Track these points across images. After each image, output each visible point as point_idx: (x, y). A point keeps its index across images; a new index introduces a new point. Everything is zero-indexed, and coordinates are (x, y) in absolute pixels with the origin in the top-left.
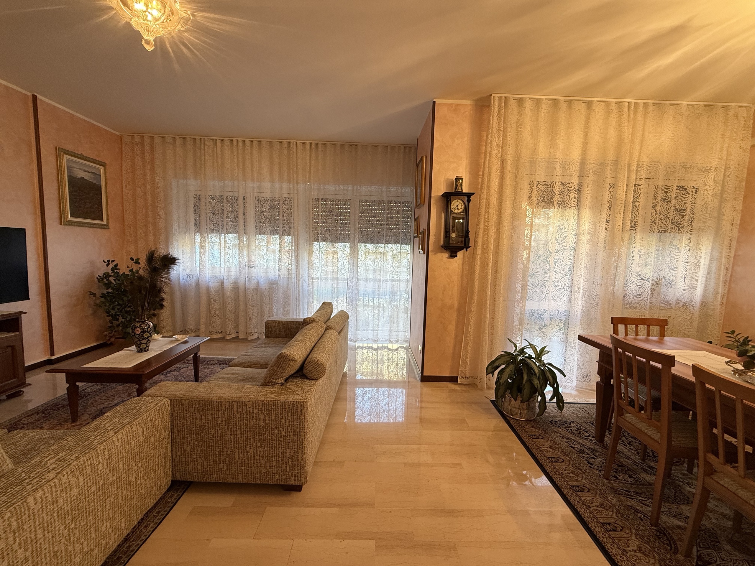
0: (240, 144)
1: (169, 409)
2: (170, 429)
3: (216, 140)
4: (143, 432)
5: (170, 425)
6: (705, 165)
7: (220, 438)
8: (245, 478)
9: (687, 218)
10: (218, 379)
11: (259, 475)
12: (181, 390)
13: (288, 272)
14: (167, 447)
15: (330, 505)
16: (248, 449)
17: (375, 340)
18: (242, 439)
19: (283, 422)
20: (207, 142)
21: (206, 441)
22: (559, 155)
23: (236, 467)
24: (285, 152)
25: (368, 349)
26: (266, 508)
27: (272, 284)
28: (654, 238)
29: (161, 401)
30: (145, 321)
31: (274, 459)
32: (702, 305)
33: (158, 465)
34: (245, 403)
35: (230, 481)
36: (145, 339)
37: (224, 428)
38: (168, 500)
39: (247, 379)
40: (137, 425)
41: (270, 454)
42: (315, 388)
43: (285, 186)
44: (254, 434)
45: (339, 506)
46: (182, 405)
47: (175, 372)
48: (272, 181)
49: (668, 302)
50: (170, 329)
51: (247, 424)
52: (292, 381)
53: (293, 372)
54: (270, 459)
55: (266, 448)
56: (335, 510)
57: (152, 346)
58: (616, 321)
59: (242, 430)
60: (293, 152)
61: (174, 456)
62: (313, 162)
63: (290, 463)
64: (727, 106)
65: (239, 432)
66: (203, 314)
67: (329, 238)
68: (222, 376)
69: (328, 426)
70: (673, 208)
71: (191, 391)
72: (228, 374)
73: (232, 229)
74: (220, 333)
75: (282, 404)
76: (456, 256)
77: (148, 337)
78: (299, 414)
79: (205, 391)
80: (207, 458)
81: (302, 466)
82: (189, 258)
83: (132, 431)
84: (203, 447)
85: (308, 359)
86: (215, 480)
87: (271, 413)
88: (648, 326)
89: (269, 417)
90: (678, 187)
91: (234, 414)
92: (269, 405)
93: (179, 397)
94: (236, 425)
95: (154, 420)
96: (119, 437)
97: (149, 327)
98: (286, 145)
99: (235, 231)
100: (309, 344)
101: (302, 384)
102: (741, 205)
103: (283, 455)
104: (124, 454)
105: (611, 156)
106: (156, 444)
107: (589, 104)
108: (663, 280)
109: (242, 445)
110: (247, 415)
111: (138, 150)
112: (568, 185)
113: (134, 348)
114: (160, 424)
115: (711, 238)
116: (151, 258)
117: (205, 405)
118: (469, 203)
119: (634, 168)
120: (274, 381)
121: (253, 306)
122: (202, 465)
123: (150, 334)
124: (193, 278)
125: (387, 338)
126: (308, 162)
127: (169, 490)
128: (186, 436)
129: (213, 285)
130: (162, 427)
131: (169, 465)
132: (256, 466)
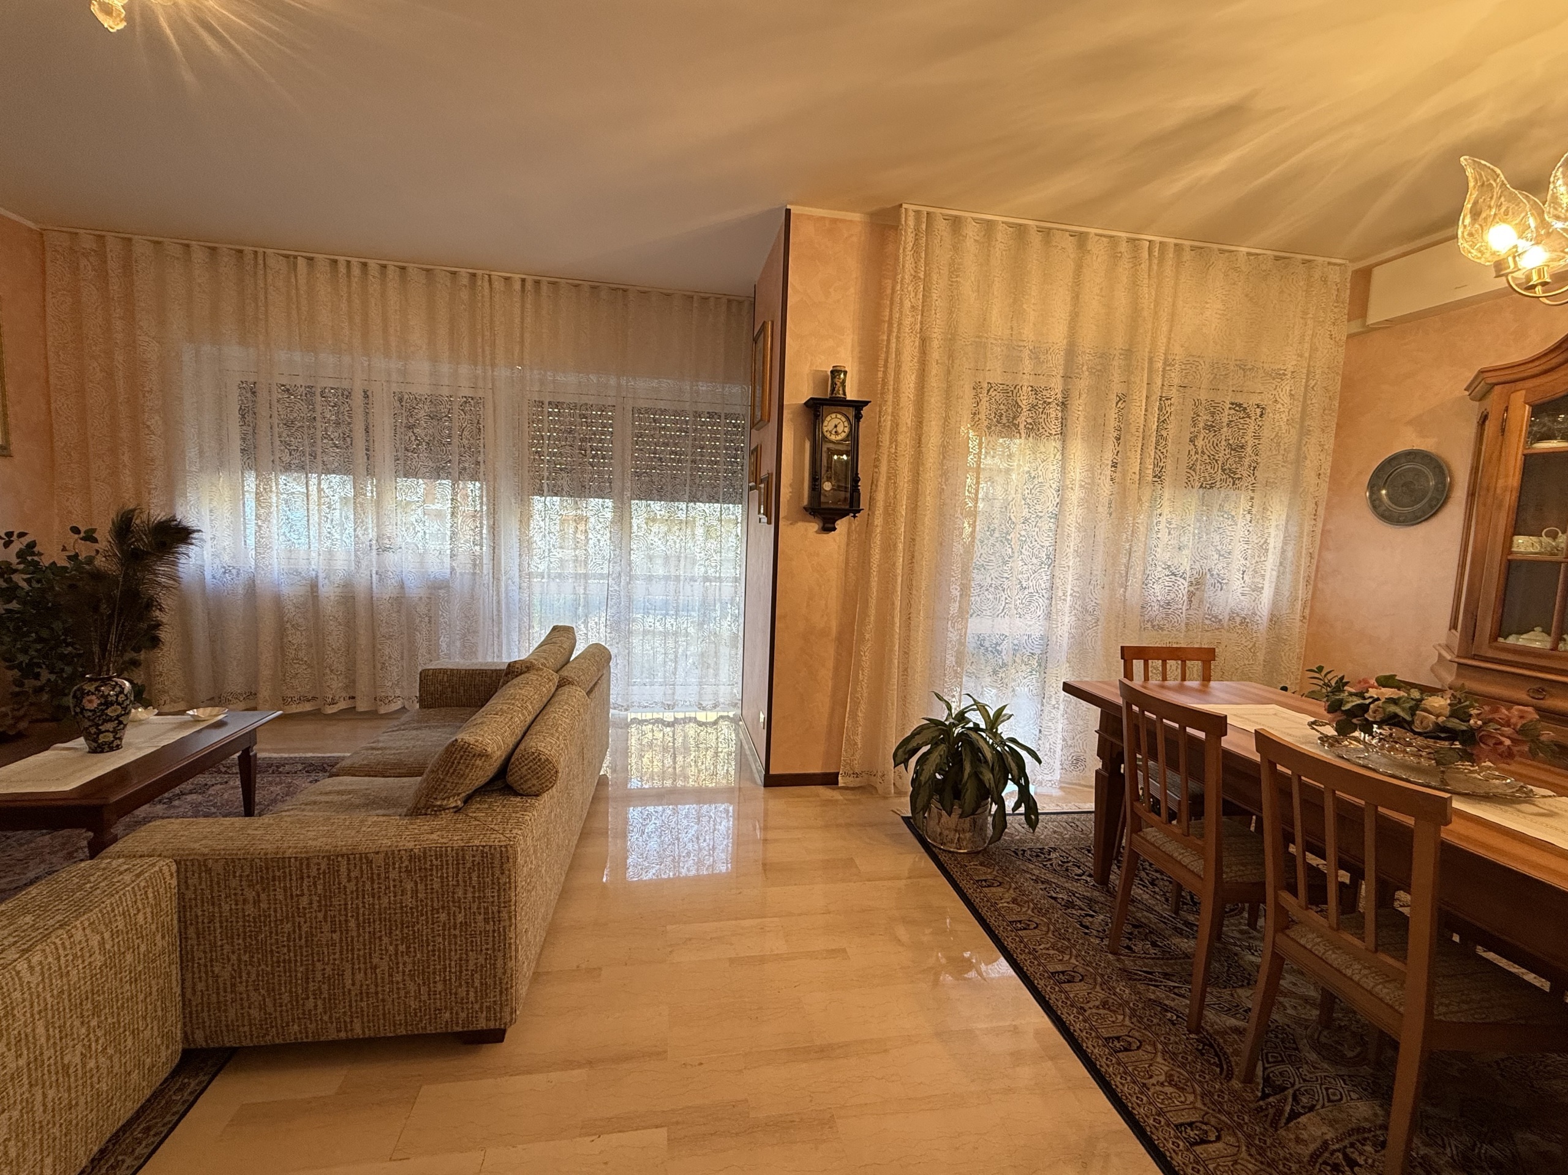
0: (356, 271)
1: (174, 882)
2: (176, 930)
3: (295, 257)
4: (102, 943)
5: (175, 922)
6: (1276, 367)
7: (307, 941)
8: (369, 1027)
9: (1246, 462)
10: (303, 807)
11: (402, 1017)
12: (205, 837)
13: (474, 560)
14: (168, 975)
15: (568, 1064)
16: (375, 961)
17: (669, 705)
18: (361, 939)
19: (460, 894)
20: (271, 262)
21: (272, 951)
22: (1028, 333)
23: (347, 1004)
24: (464, 295)
25: (654, 724)
26: (420, 1087)
27: (435, 588)
28: (1193, 497)
29: (154, 865)
30: (110, 678)
31: (438, 978)
32: (1271, 620)
33: (145, 1018)
34: (367, 858)
35: (333, 1035)
36: (111, 720)
37: (316, 917)
38: (174, 1098)
39: (374, 803)
40: (84, 929)
41: (428, 967)
42: (535, 813)
43: (464, 369)
44: (391, 925)
45: (590, 1063)
46: (209, 871)
47: (194, 796)
48: (434, 359)
49: (1216, 617)
50: (181, 694)
51: (373, 904)
52: (480, 802)
53: (482, 781)
54: (429, 978)
55: (419, 956)
56: (578, 1075)
57: (130, 735)
58: (1128, 654)
59: (361, 918)
60: (483, 296)
61: (189, 991)
62: (528, 320)
63: (477, 983)
64: (1309, 261)
65: (352, 924)
66: (267, 657)
67: (566, 488)
68: (313, 798)
69: (565, 894)
70: (1223, 443)
71: (231, 838)
72: (326, 794)
73: (336, 464)
74: (309, 701)
75: (457, 854)
76: (834, 529)
77: (118, 716)
78: (497, 873)
79: (268, 837)
80: (273, 990)
81: (504, 986)
82: (228, 527)
83: (73, 944)
84: (263, 967)
85: (518, 750)
86: (296, 1039)
87: (431, 875)
88: (1184, 662)
89: (426, 885)
90: (1232, 404)
91: (339, 884)
92: (425, 858)
93: (200, 855)
94: (346, 909)
95: (132, 913)
96: (35, 960)
97: (122, 692)
98: (465, 281)
99: (345, 468)
100: (520, 720)
101: (504, 806)
102: (1332, 441)
103: (461, 966)
104: (49, 1000)
105: (1119, 342)
106: (139, 968)
107: (1081, 239)
108: (1208, 576)
109: (361, 953)
110: (373, 883)
111: (90, 268)
112: (1044, 393)
113: (80, 742)
114: (149, 920)
115: (1286, 500)
116: (124, 527)
117: (267, 869)
118: (859, 421)
119: (1159, 365)
120: (439, 803)
121: (390, 637)
122: (262, 1007)
123: (125, 709)
124: (238, 574)
125: (694, 699)
126: (517, 320)
127: (175, 1073)
128: (219, 943)
129: (290, 590)
130: (154, 927)
131: (174, 1016)
132: (396, 996)
